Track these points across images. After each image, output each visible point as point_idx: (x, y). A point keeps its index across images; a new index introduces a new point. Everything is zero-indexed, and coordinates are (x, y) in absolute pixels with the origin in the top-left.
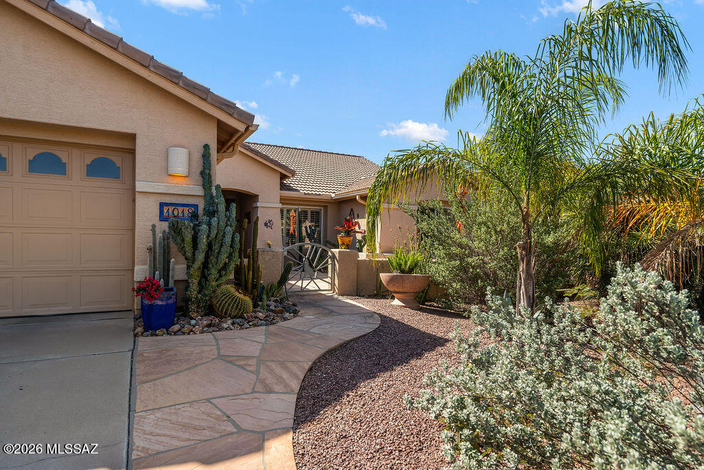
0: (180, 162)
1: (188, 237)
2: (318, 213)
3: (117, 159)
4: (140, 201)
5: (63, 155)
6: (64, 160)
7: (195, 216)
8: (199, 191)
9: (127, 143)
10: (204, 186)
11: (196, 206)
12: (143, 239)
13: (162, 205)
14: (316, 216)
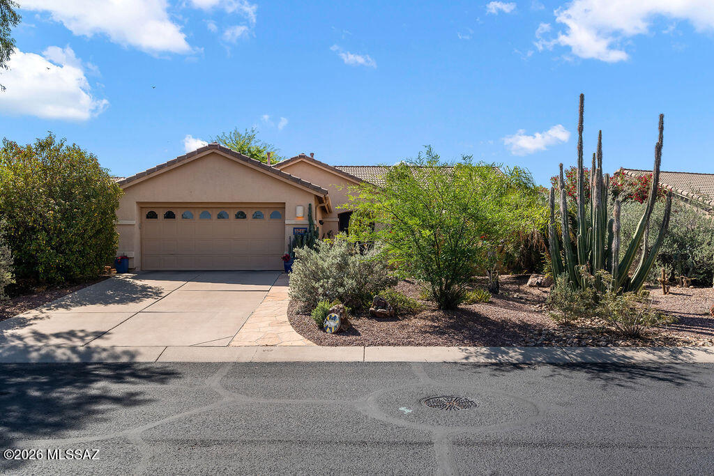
0: (300, 212)
3: (280, 212)
4: (287, 228)
5: (263, 212)
6: (263, 213)
8: (307, 222)
9: (282, 206)
10: (309, 220)
11: (306, 228)
12: (287, 242)
13: (294, 228)
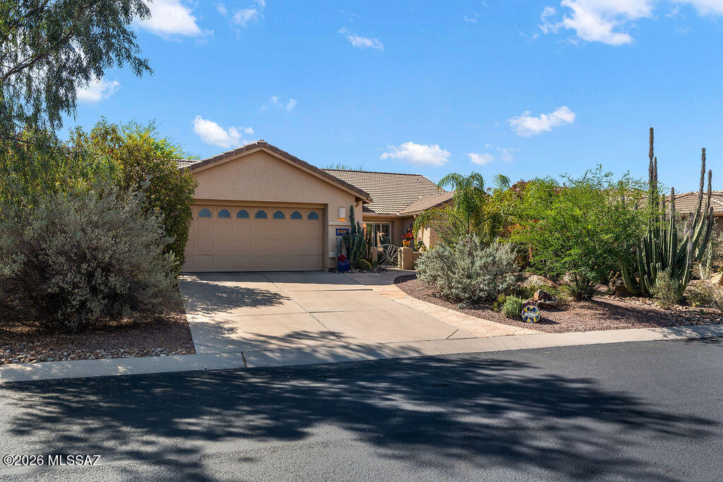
0: (343, 213)
1: (351, 241)
2: (387, 226)
3: (318, 213)
4: (330, 228)
7: (348, 233)
8: (349, 224)
10: (351, 222)
11: (348, 230)
13: (337, 229)
14: (386, 229)
